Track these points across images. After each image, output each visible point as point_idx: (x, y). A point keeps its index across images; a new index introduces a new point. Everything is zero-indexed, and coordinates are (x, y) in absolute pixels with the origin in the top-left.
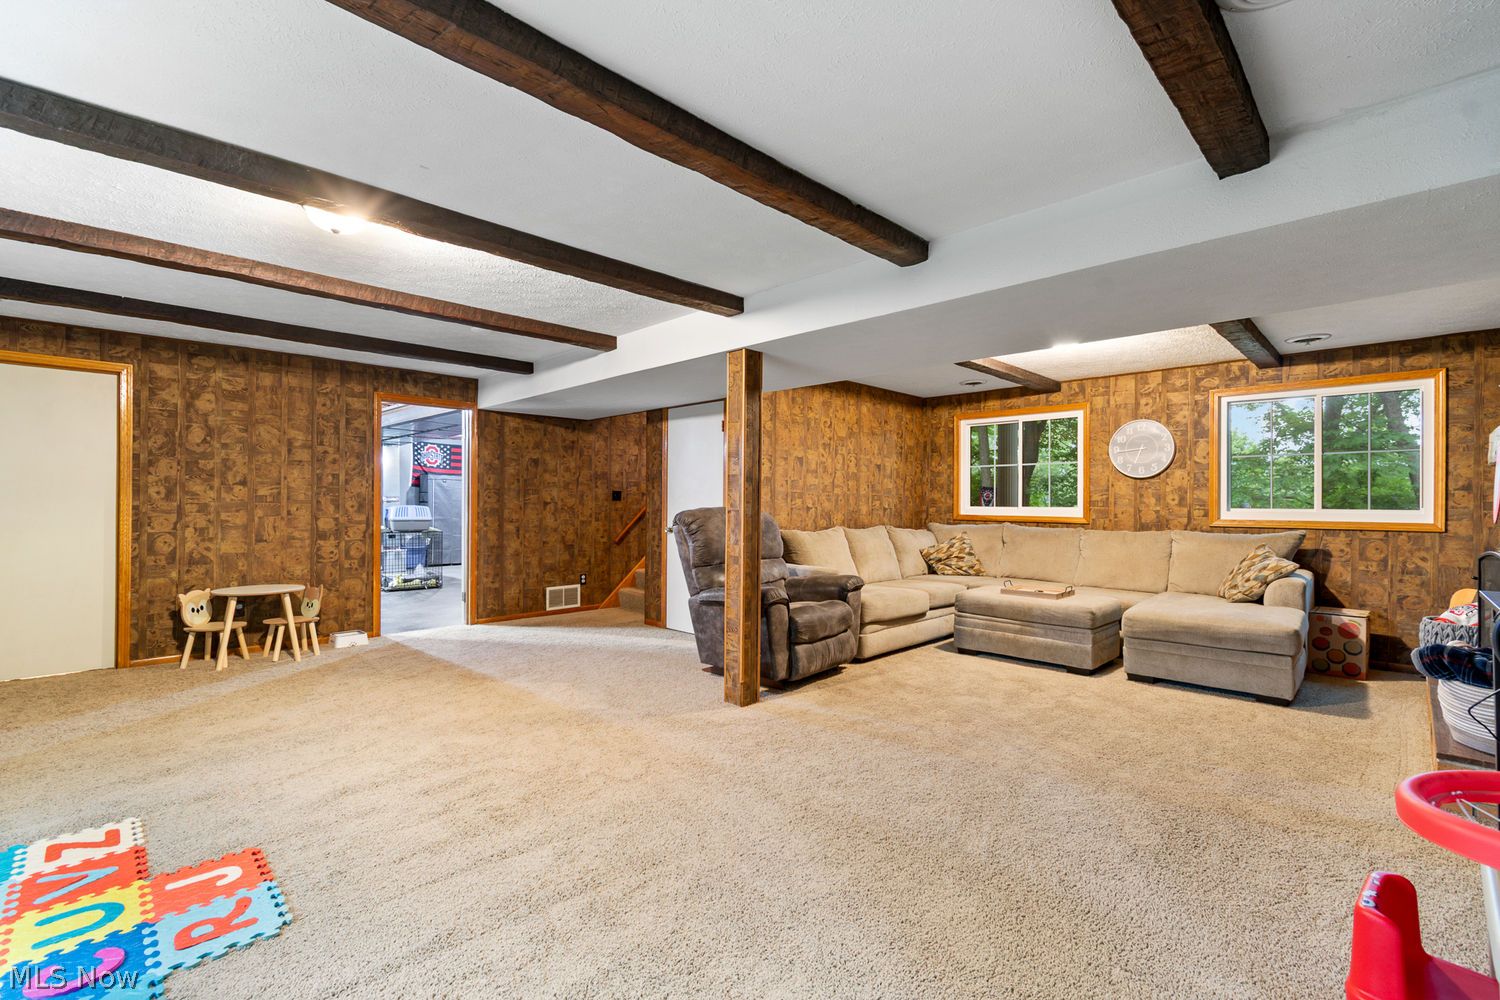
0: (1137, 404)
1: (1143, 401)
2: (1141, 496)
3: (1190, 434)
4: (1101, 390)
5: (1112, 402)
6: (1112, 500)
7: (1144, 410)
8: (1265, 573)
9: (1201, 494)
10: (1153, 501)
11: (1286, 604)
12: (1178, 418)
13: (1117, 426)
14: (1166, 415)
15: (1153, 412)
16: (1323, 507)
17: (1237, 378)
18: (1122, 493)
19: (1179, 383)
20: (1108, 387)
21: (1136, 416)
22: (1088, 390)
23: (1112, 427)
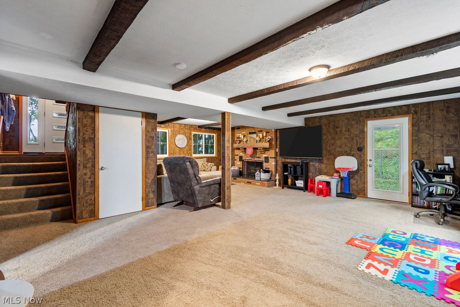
0: (180, 131)
1: (181, 130)
2: (180, 152)
3: (189, 139)
4: (173, 126)
5: (175, 130)
6: (175, 153)
7: (181, 132)
8: (211, 166)
9: (190, 152)
10: (182, 153)
11: (215, 170)
12: (187, 135)
13: (176, 136)
14: (184, 134)
15: (183, 133)
16: (205, 154)
17: (195, 129)
18: (177, 151)
19: (187, 128)
20: (174, 126)
21: (179, 134)
22: (170, 126)
23: (175, 136)
